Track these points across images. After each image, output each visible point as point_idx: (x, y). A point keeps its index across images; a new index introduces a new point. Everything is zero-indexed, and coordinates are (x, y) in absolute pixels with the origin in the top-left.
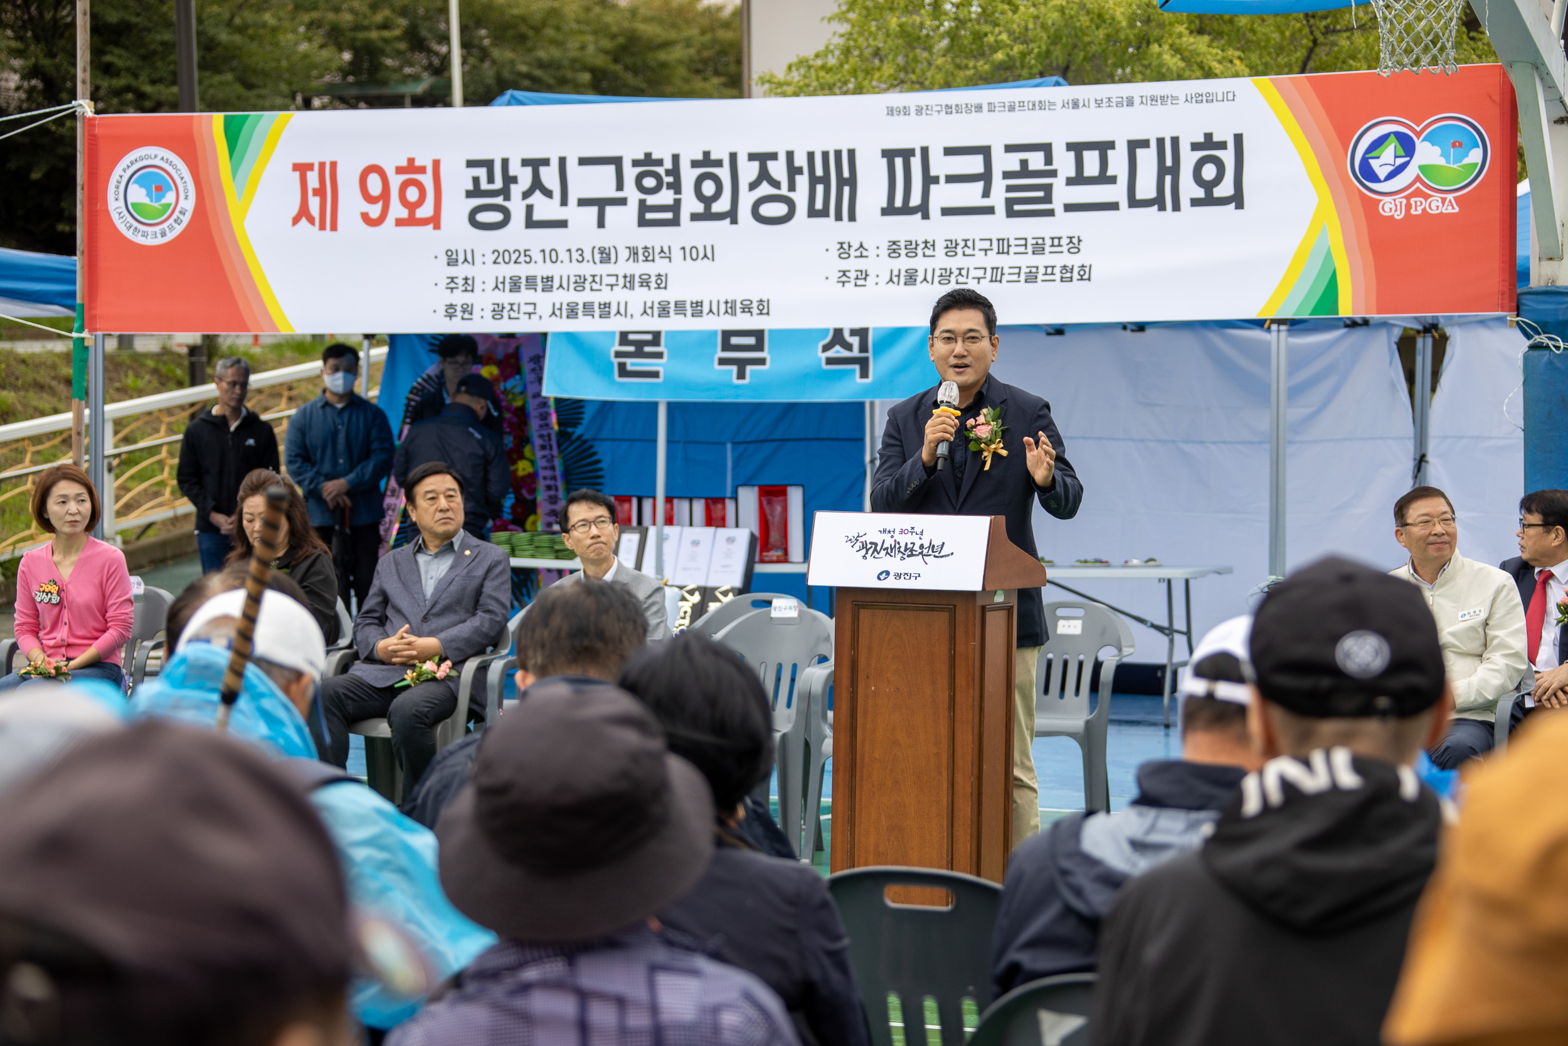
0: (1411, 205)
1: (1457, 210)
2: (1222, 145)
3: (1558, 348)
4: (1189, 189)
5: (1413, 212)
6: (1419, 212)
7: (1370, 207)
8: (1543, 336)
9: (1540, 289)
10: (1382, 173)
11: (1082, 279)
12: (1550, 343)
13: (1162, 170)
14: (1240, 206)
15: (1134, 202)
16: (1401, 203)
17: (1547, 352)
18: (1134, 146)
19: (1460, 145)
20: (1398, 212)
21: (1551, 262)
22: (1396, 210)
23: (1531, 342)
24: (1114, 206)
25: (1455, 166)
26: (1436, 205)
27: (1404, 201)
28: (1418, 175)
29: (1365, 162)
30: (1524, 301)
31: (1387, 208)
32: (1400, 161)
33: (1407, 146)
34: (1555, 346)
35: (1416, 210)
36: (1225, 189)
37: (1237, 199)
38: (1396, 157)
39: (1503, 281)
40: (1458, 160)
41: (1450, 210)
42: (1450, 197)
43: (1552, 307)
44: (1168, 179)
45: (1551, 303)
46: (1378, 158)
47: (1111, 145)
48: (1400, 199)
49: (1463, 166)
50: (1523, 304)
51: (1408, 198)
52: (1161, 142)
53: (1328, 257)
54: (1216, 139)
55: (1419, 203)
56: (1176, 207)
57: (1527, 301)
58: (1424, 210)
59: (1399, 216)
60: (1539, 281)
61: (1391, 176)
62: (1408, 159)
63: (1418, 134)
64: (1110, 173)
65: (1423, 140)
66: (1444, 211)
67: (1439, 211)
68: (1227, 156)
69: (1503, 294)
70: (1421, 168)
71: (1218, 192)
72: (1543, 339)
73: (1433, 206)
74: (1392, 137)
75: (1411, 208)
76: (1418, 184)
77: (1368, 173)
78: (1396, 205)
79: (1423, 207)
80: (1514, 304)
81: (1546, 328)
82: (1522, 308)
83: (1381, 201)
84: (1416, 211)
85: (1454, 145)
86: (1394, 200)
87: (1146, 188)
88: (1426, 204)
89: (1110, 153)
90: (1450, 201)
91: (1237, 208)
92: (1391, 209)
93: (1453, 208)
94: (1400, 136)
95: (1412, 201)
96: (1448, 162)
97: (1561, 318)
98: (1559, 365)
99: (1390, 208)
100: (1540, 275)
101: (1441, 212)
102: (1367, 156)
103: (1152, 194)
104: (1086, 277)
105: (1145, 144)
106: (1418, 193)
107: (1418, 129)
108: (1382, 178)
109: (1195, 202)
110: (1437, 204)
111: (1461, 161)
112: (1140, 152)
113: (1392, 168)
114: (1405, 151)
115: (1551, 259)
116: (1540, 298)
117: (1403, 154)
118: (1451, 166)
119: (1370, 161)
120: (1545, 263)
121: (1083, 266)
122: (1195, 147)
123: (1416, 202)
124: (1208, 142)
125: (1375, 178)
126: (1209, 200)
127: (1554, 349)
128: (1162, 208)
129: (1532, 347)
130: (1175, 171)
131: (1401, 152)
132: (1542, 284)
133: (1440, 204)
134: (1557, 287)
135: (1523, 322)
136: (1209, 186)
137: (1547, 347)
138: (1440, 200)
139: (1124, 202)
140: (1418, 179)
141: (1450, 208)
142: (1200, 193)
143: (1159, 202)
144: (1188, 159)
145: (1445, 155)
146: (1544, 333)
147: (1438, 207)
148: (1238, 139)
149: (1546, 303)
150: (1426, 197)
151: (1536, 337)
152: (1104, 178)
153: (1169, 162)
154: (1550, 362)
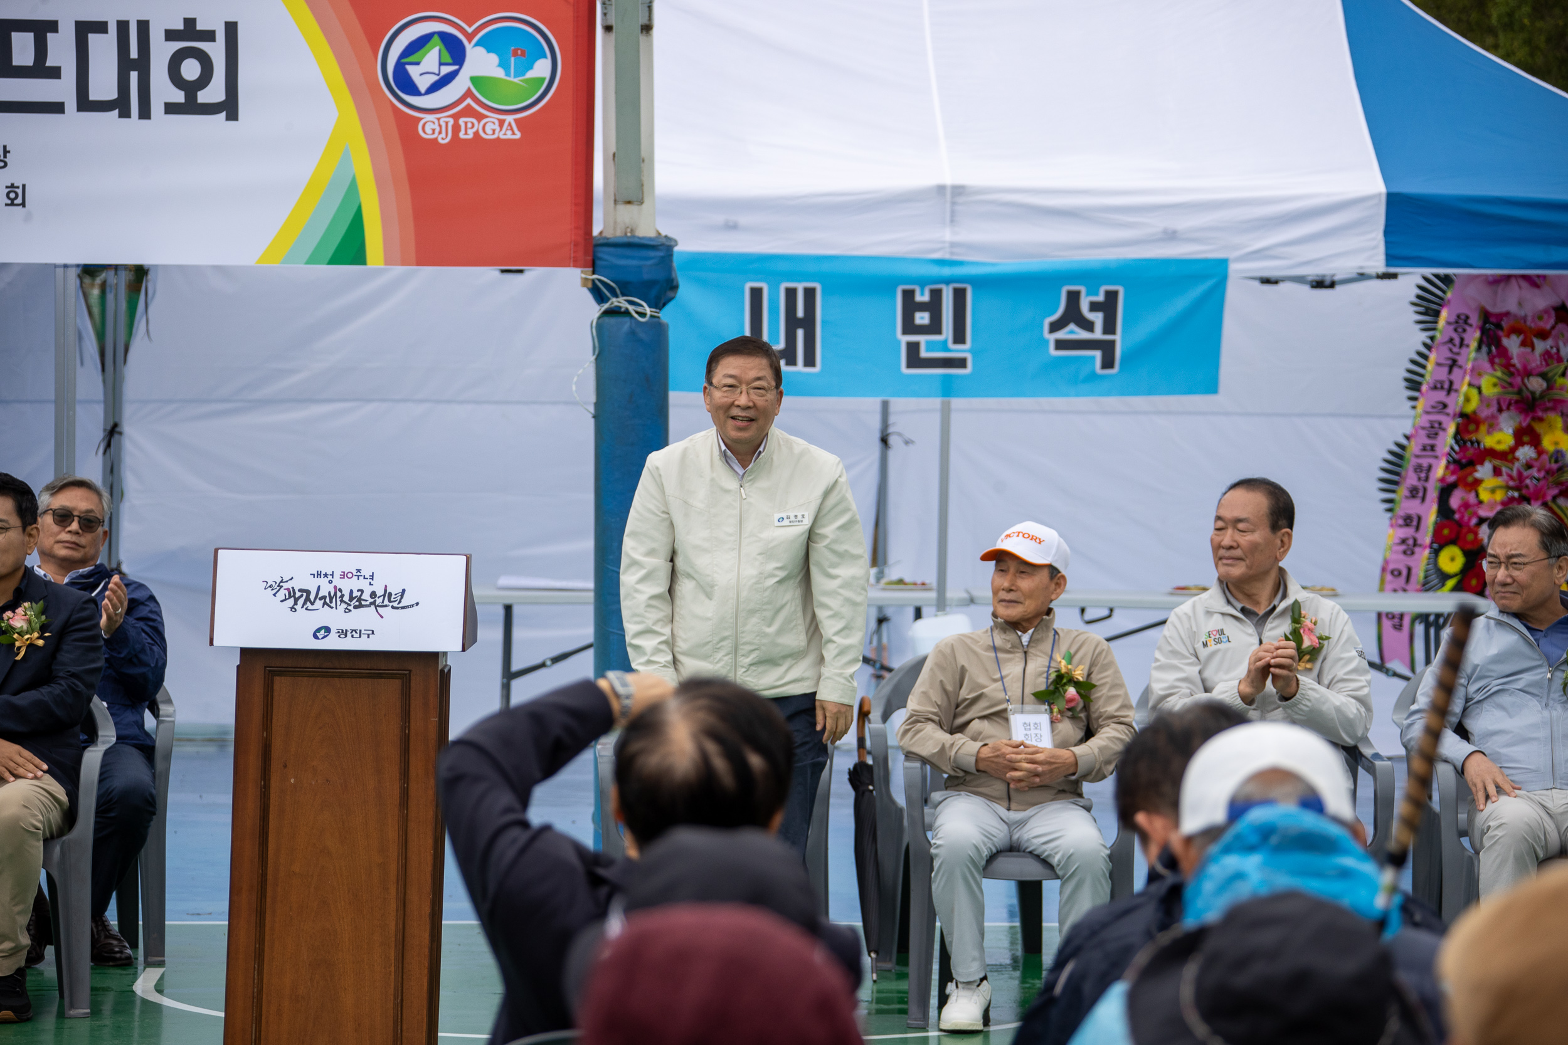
0: (459, 127)
1: (518, 135)
2: (210, 36)
3: (643, 315)
4: (163, 90)
5: (462, 135)
6: (470, 136)
7: (407, 127)
8: (621, 299)
9: (617, 240)
10: (423, 84)
11: (12, 204)
12: (631, 308)
13: (125, 65)
14: (233, 116)
15: (85, 104)
16: (447, 123)
17: (627, 319)
18: (85, 29)
19: (523, 54)
20: (443, 135)
21: (629, 207)
22: (440, 133)
23: (606, 306)
24: (57, 108)
25: (516, 80)
26: (491, 128)
27: (451, 121)
28: (469, 90)
29: (400, 67)
30: (600, 255)
31: (428, 129)
32: (446, 70)
33: (455, 51)
34: (637, 312)
35: (466, 133)
36: (214, 92)
37: (230, 108)
38: (441, 64)
39: (576, 228)
40: (520, 72)
41: (509, 136)
42: (510, 119)
43: (635, 263)
44: (134, 76)
45: (632, 258)
46: (418, 64)
47: (53, 26)
48: (446, 119)
49: (527, 81)
50: (600, 259)
51: (456, 117)
52: (123, 26)
53: (353, 188)
54: (200, 26)
55: (469, 125)
56: (145, 113)
57: (604, 254)
58: (476, 134)
59: (444, 139)
60: (615, 229)
61: (434, 88)
62: (456, 67)
63: (470, 37)
64: (49, 63)
65: (476, 45)
66: (502, 137)
67: (495, 136)
68: (216, 51)
69: (575, 245)
70: (474, 80)
71: (203, 97)
72: (621, 302)
73: (489, 131)
74: (436, 38)
75: (459, 130)
76: (469, 101)
77: (406, 85)
78: (440, 126)
79: (475, 129)
80: (590, 258)
81: (625, 288)
82: (598, 263)
83: (421, 119)
84: (467, 135)
85: (515, 54)
86: (439, 119)
87: (104, 86)
88: (478, 126)
89: (49, 35)
90: (510, 124)
91: (228, 119)
92: (434, 131)
93: (514, 133)
94: (445, 37)
95: (462, 121)
96: (508, 74)
97: (646, 276)
98: (642, 335)
99: (432, 128)
100: (615, 222)
101: (498, 138)
102: (404, 60)
103: (112, 94)
104: (19, 201)
105: (100, 27)
106: (469, 112)
107: (470, 30)
108: (423, 90)
109: (171, 108)
110: (493, 127)
111: (523, 74)
112: (92, 38)
113: (435, 78)
114: (452, 57)
115: (629, 202)
116: (620, 251)
117: (450, 60)
118: (512, 79)
119: (409, 68)
120: (623, 209)
121: (12, 186)
122: (171, 35)
123: (466, 123)
124: (190, 30)
125: (413, 90)
126: (191, 107)
127: (636, 316)
128: (125, 113)
129: (608, 313)
130: (143, 65)
131: (447, 58)
132: (619, 233)
133: (497, 127)
134: (639, 238)
135: (600, 281)
136: (191, 88)
137: (627, 313)
138: (497, 122)
139: (71, 103)
140: (468, 94)
141: (509, 132)
142: (179, 97)
143: (121, 105)
144: (161, 52)
145: (503, 64)
146: (623, 295)
147: (494, 131)
148: (231, 29)
149: (627, 257)
150: (480, 117)
151: (614, 300)
152: (42, 70)
153: (134, 54)
154: (632, 333)
